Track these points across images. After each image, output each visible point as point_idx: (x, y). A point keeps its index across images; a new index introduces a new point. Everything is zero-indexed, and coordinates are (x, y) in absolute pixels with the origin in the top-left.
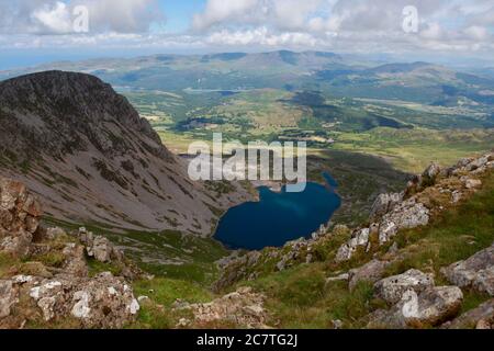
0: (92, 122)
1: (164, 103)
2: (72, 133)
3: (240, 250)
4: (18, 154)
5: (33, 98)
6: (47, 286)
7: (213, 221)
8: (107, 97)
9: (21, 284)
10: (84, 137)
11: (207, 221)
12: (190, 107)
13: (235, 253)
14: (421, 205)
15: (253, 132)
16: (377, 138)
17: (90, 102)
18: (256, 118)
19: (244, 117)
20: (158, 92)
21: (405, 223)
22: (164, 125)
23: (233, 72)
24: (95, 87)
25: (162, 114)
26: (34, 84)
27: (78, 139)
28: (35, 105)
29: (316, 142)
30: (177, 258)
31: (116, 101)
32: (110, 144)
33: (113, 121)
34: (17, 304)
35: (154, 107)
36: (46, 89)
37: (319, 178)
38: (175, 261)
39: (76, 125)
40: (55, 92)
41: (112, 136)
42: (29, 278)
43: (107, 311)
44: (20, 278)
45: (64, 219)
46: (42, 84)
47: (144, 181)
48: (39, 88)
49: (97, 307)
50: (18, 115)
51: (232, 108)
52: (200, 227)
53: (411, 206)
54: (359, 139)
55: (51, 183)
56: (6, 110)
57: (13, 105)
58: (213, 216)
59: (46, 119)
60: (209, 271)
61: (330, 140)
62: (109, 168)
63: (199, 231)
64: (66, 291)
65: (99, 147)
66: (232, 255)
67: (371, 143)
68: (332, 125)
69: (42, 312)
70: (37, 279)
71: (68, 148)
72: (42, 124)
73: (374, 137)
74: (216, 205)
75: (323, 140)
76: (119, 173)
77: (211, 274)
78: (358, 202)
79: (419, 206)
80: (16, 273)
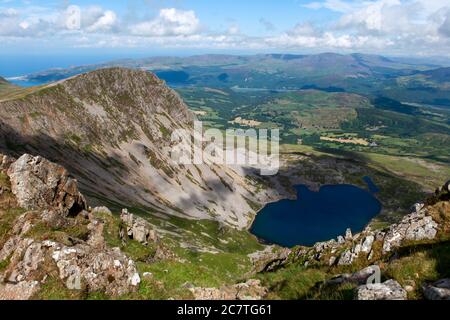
0: (146, 114)
1: (213, 100)
2: (128, 123)
3: (274, 246)
4: (83, 139)
5: (98, 91)
6: (65, 251)
7: (250, 215)
8: (161, 91)
9: (47, 247)
10: (138, 127)
11: (244, 215)
12: (236, 105)
13: (269, 248)
14: (430, 218)
15: (295, 131)
16: (425, 144)
17: (145, 95)
18: (299, 118)
19: (288, 117)
20: (207, 89)
21: (411, 235)
22: (211, 120)
23: (279, 73)
24: (150, 83)
25: (209, 109)
26: (101, 79)
27: (133, 128)
28: (100, 97)
29: (358, 144)
30: (213, 247)
31: (168, 96)
32: (160, 134)
33: (164, 115)
34: (43, 263)
35: (203, 103)
36: (110, 82)
37: (359, 182)
38: (210, 250)
39: (132, 116)
40: (117, 86)
41: (163, 128)
42: (53, 244)
43: (111, 279)
44: (47, 243)
45: (115, 200)
46: (106, 79)
47: (188, 171)
48: (104, 82)
49: (103, 275)
50: (86, 105)
51: (276, 108)
52: (236, 220)
53: (420, 219)
54: (405, 144)
55: (107, 166)
56: (77, 100)
57: (82, 97)
58: (251, 210)
59: (107, 109)
60: (242, 263)
61: (374, 144)
62: (158, 157)
63: (236, 223)
64: (79, 257)
65: (150, 137)
66: (266, 250)
67: (417, 149)
68: (376, 128)
69: (58, 271)
70: (60, 245)
71: (124, 136)
72: (104, 113)
73: (421, 143)
74: (254, 200)
75: (366, 144)
76: (165, 162)
77: (243, 266)
78: (400, 209)
79: (428, 219)
80: (46, 239)
